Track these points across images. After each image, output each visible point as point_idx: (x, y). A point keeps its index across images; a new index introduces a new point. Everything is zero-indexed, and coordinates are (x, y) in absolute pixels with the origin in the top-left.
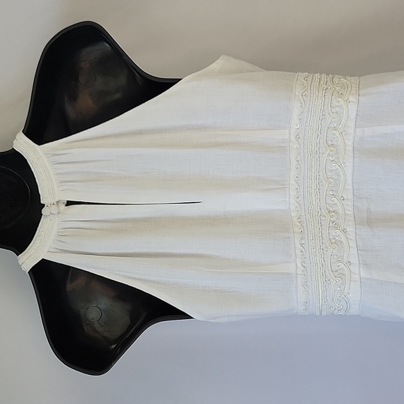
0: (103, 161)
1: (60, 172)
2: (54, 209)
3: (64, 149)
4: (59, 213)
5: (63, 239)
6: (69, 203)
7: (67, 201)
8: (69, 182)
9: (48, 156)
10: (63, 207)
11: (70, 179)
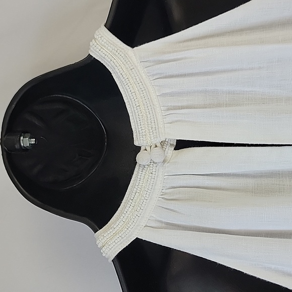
0: (242, 70)
1: (168, 91)
2: (157, 154)
3: (169, 53)
4: (164, 161)
5: (172, 205)
6: (181, 145)
7: (178, 141)
8: (182, 108)
9: (148, 64)
10: (170, 151)
11: (185, 104)
